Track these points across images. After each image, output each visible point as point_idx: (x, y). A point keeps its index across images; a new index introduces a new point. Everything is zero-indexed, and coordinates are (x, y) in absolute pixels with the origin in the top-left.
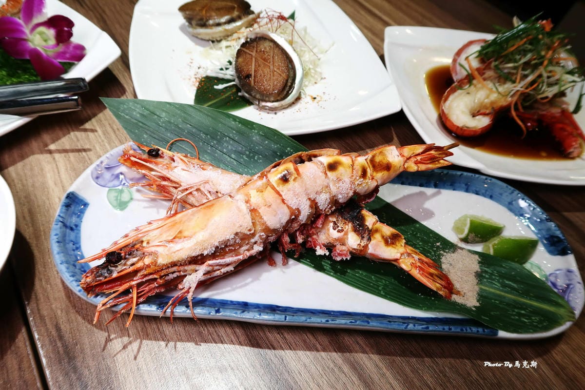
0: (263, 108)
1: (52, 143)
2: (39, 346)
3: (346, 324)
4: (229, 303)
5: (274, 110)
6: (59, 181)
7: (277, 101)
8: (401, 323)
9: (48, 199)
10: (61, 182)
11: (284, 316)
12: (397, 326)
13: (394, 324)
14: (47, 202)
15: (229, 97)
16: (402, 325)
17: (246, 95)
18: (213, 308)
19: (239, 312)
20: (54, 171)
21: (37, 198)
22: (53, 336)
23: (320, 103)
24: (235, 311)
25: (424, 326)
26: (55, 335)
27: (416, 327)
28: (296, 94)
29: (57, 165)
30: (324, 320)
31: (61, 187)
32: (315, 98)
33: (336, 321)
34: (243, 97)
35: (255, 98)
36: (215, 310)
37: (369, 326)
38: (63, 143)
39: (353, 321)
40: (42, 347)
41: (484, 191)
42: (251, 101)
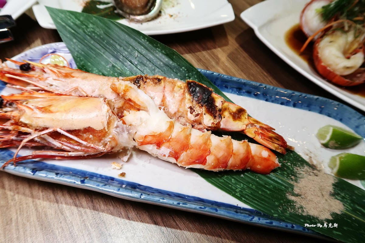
3: (195, 209)
4: (98, 176)
5: (140, 22)
7: (142, 14)
8: (247, 215)
11: (140, 194)
12: (243, 217)
13: (241, 215)
15: (107, 13)
16: (248, 217)
17: (120, 12)
18: (79, 179)
19: (101, 185)
23: (176, 19)
24: (98, 184)
25: (268, 221)
27: (261, 220)
28: (156, 11)
30: (175, 203)
32: (172, 16)
33: (187, 204)
34: (118, 14)
36: (81, 180)
37: (217, 214)
39: (203, 207)
41: (335, 114)
42: (124, 16)
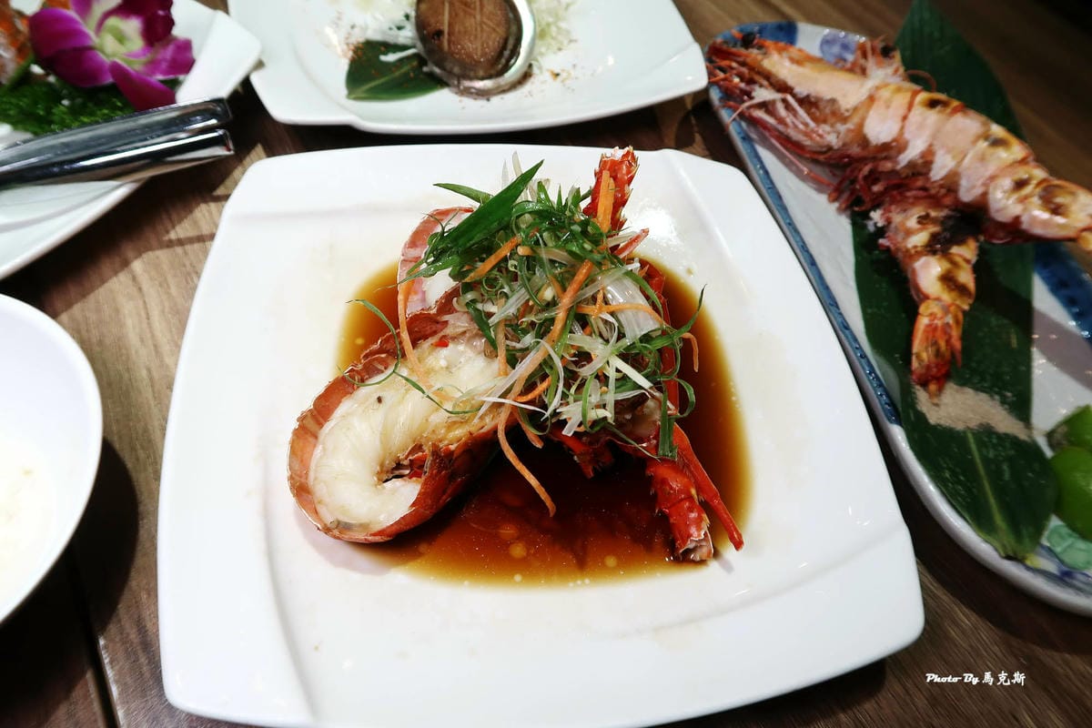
0: (467, 92)
1: (136, 258)
2: (106, 661)
5: (485, 94)
6: (149, 335)
7: (490, 77)
9: (128, 370)
10: (153, 336)
14: (126, 376)
15: (406, 74)
17: (437, 70)
20: (139, 315)
21: (106, 367)
22: (132, 643)
23: (567, 82)
26: (135, 641)
28: (521, 67)
29: (145, 302)
31: (152, 348)
32: (557, 75)
34: (431, 75)
35: (450, 73)
38: (157, 258)
40: (111, 662)
42: (445, 79)
